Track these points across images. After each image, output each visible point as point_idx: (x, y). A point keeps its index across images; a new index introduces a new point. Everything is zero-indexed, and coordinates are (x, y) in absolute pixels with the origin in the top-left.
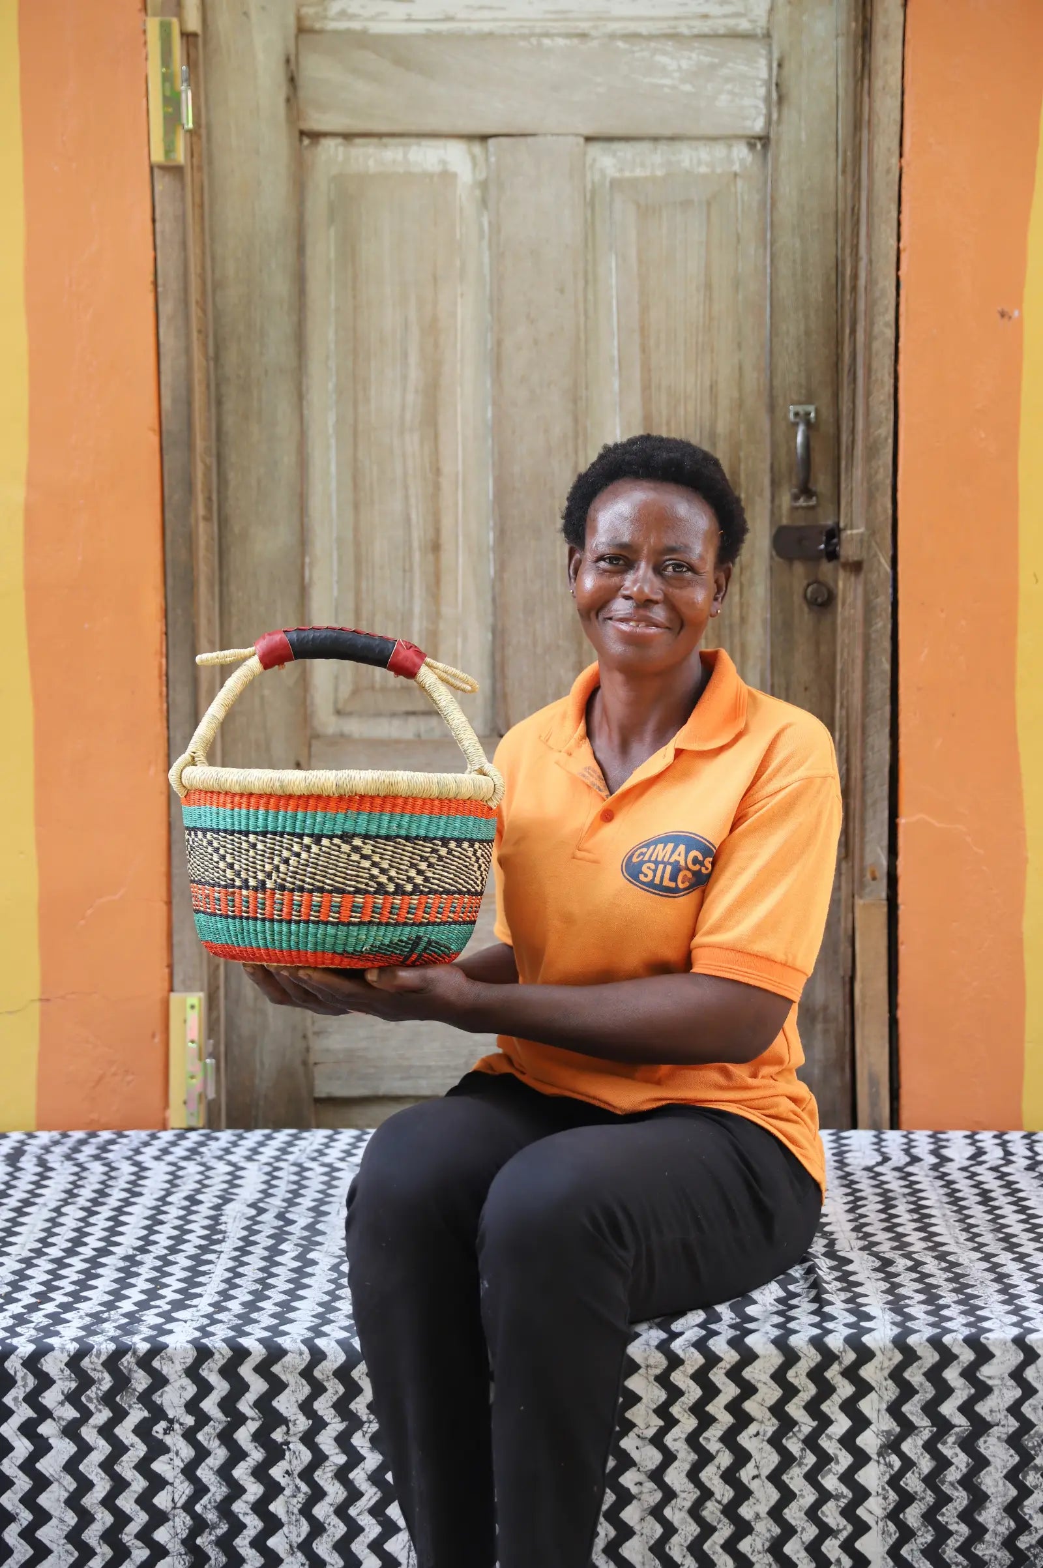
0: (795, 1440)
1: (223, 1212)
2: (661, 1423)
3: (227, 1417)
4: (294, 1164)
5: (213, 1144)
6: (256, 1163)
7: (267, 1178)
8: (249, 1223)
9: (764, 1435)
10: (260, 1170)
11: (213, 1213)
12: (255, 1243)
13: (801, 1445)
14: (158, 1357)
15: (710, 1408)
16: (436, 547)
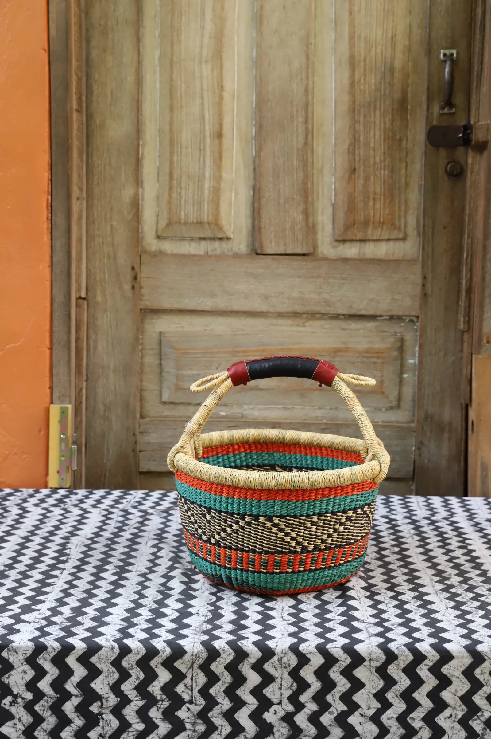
0: (478, 721)
1: (70, 541)
2: (379, 706)
3: (57, 694)
4: (122, 510)
5: (73, 497)
6: (98, 509)
7: (104, 518)
8: (86, 549)
9: (455, 718)
10: (100, 513)
11: (63, 541)
12: (88, 563)
13: (482, 725)
14: (6, 650)
15: (416, 695)
16: (220, 135)
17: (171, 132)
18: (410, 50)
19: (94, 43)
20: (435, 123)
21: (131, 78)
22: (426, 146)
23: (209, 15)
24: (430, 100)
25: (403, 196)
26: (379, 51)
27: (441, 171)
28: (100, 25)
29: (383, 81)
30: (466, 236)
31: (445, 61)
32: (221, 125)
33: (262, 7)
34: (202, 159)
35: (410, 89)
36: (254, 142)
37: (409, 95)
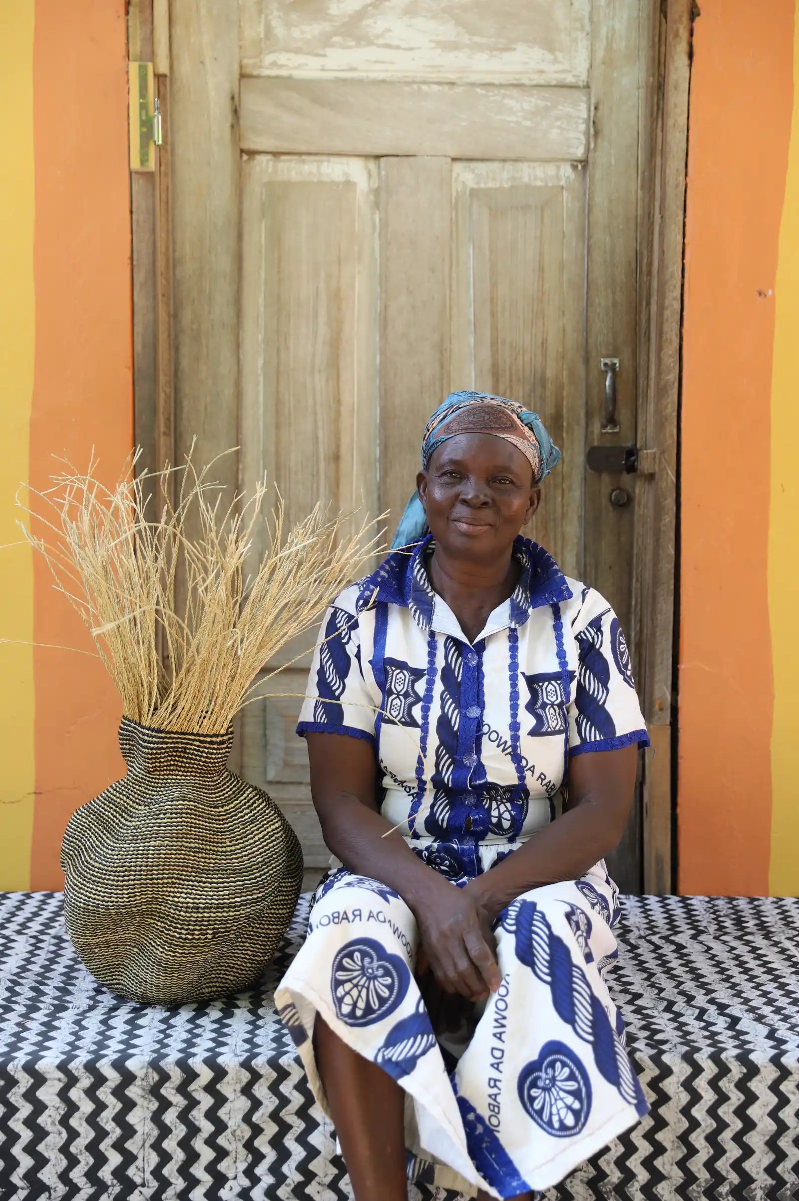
16: (337, 458)
17: (277, 453)
18: (563, 358)
19: (184, 350)
20: (596, 444)
21: (228, 392)
22: (586, 470)
23: (322, 319)
24: (589, 416)
25: (559, 530)
26: (527, 358)
27: (604, 501)
28: (192, 330)
29: (533, 394)
30: (634, 580)
31: (607, 372)
32: (338, 447)
33: (386, 308)
34: (315, 486)
35: (565, 403)
36: (378, 465)
37: (565, 410)
